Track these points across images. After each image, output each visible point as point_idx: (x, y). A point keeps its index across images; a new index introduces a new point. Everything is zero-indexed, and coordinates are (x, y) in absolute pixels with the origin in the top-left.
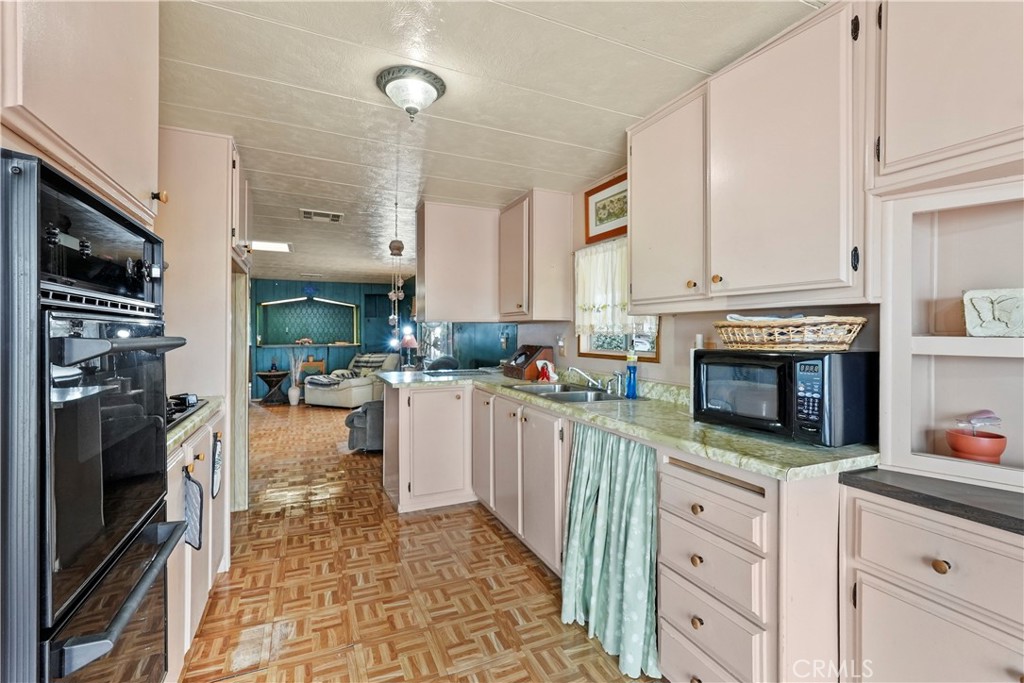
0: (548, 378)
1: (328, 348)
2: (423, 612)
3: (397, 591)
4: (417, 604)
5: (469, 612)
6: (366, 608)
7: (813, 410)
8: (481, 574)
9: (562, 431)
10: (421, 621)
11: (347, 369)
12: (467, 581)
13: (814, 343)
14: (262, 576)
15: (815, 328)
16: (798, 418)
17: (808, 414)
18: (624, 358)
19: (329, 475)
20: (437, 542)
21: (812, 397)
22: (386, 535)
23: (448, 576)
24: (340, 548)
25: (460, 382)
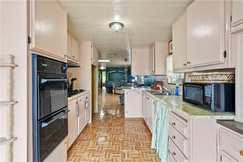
0: (160, 89)
1: (121, 82)
2: (122, 138)
3: (118, 133)
4: (121, 136)
5: (131, 140)
6: (111, 135)
7: (209, 100)
8: (137, 133)
9: (154, 102)
10: (121, 140)
11: (124, 86)
12: (133, 134)
13: (213, 80)
14: (96, 125)
15: (212, 76)
16: (205, 102)
17: (208, 101)
18: (175, 84)
19: (115, 108)
20: (130, 125)
21: (209, 96)
22: (121, 122)
23: (130, 132)
24: (111, 122)
25: (138, 90)
